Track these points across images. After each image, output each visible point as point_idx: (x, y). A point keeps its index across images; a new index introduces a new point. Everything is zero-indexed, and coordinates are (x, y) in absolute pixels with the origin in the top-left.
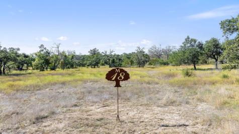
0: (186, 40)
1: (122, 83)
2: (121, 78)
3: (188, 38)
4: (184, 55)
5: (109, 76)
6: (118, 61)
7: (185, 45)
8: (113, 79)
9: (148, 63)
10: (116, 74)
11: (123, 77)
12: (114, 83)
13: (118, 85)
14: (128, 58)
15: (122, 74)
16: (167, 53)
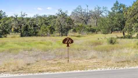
0: (115, 5)
1: (70, 45)
2: (69, 42)
3: (117, 3)
4: (112, 23)
5: (64, 42)
6: (32, 28)
7: (114, 11)
8: (66, 43)
9: (72, 30)
10: (67, 41)
11: (70, 42)
12: (66, 45)
13: (68, 46)
14: (46, 24)
15: (70, 41)
16: (96, 16)
